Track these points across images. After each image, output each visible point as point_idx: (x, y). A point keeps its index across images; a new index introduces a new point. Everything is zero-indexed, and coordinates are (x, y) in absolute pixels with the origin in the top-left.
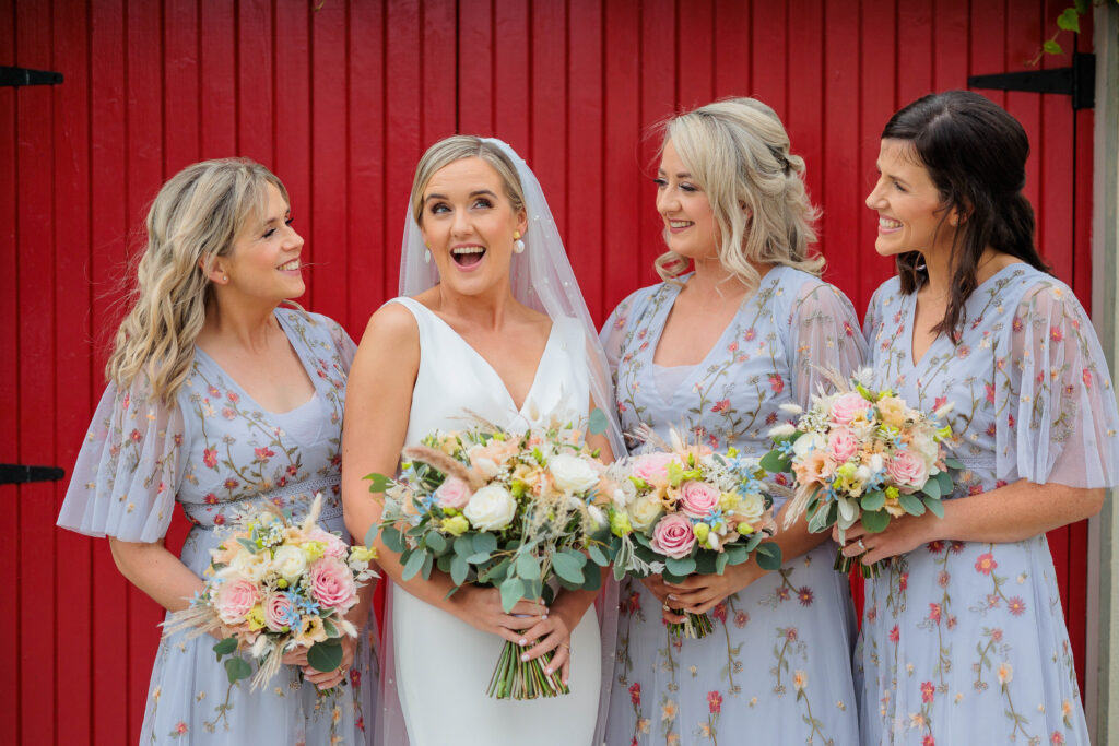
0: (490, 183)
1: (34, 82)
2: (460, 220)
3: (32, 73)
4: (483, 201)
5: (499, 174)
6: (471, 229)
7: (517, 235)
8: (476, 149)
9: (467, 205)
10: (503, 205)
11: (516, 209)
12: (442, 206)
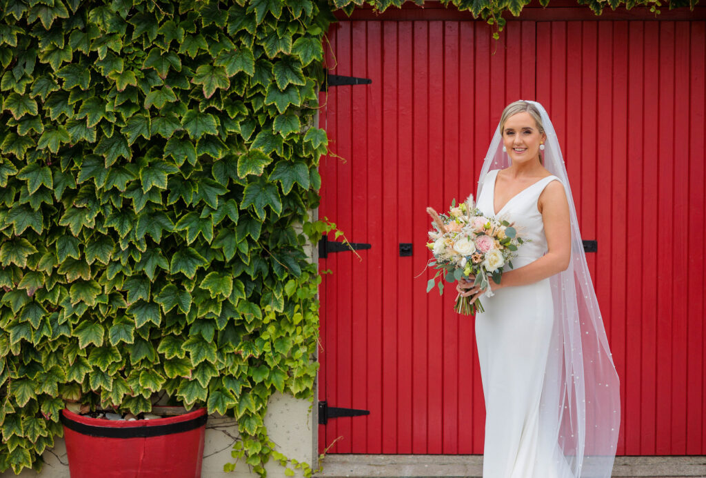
0: (530, 124)
1: (359, 83)
2: (517, 138)
3: (359, 79)
4: (527, 131)
5: (535, 119)
6: (522, 142)
7: (542, 142)
8: (525, 108)
9: (521, 132)
10: (536, 132)
11: (541, 133)
12: (511, 132)
